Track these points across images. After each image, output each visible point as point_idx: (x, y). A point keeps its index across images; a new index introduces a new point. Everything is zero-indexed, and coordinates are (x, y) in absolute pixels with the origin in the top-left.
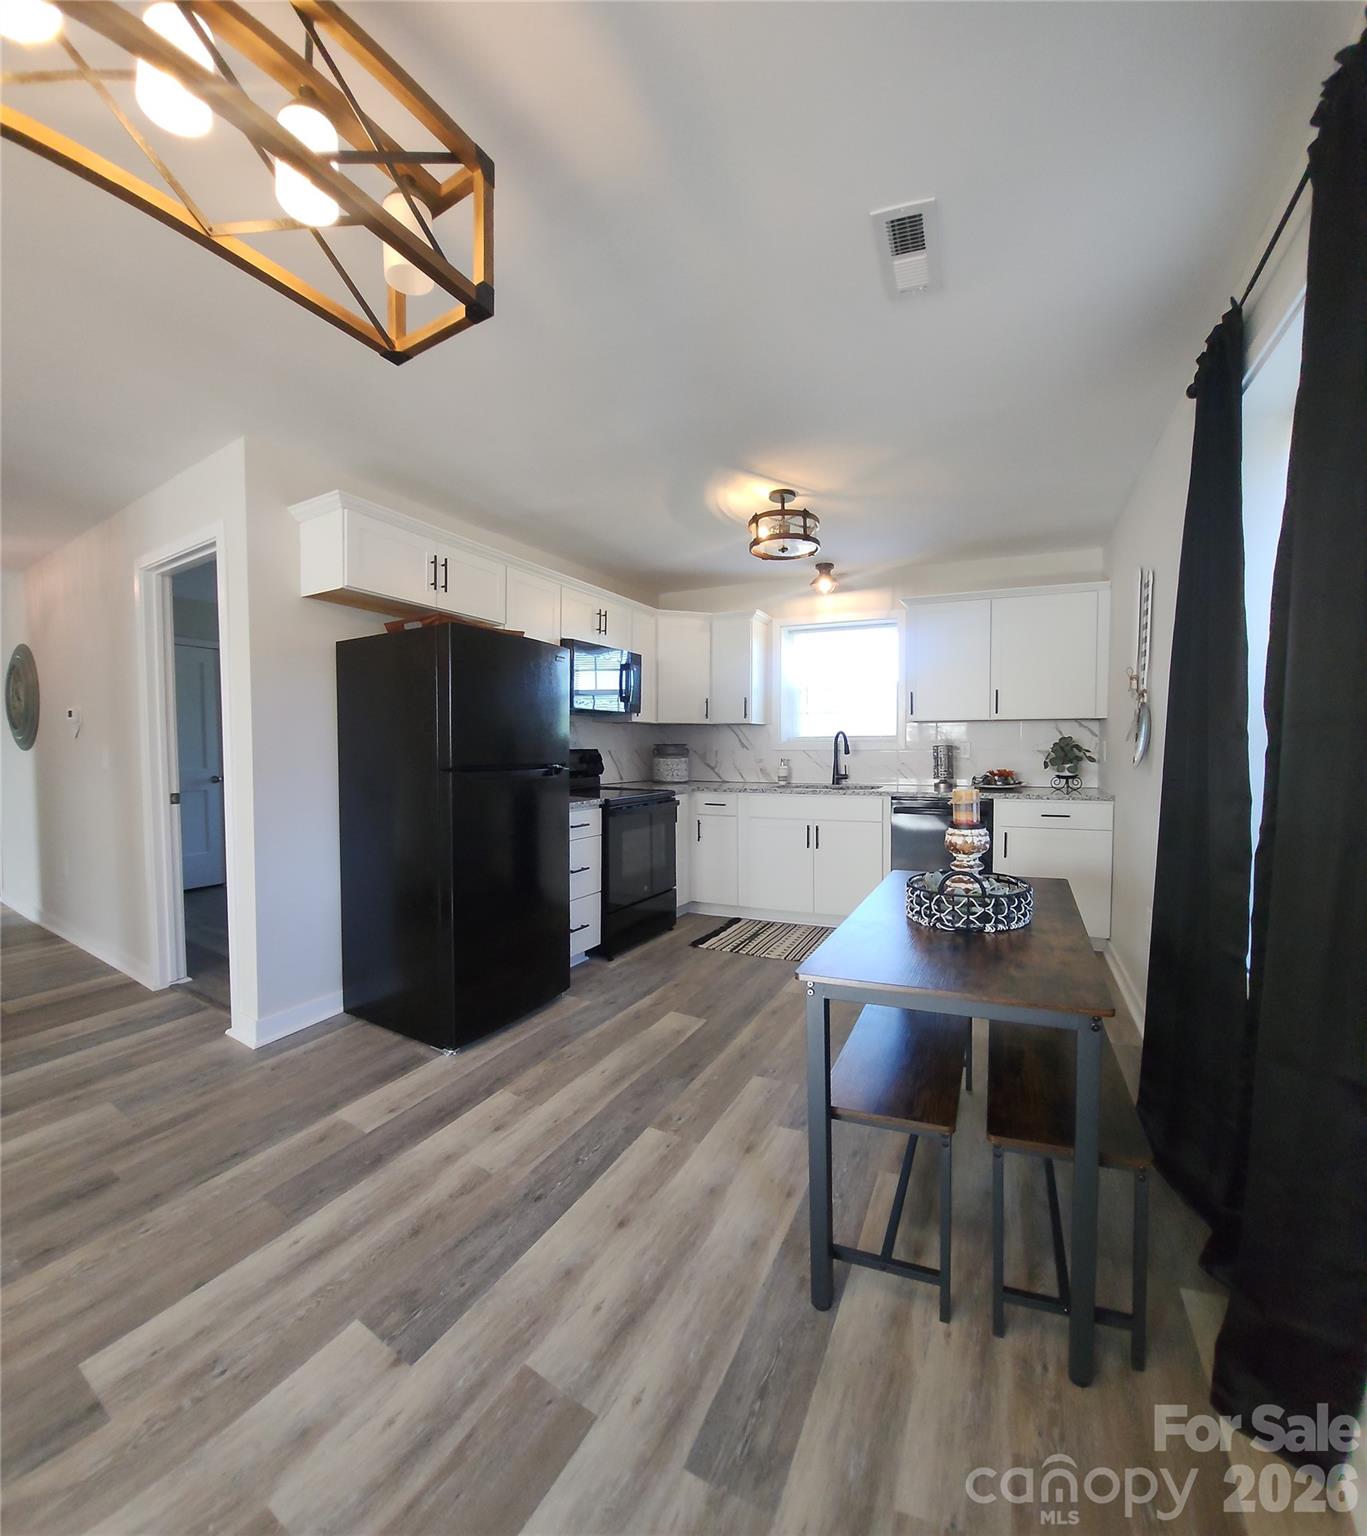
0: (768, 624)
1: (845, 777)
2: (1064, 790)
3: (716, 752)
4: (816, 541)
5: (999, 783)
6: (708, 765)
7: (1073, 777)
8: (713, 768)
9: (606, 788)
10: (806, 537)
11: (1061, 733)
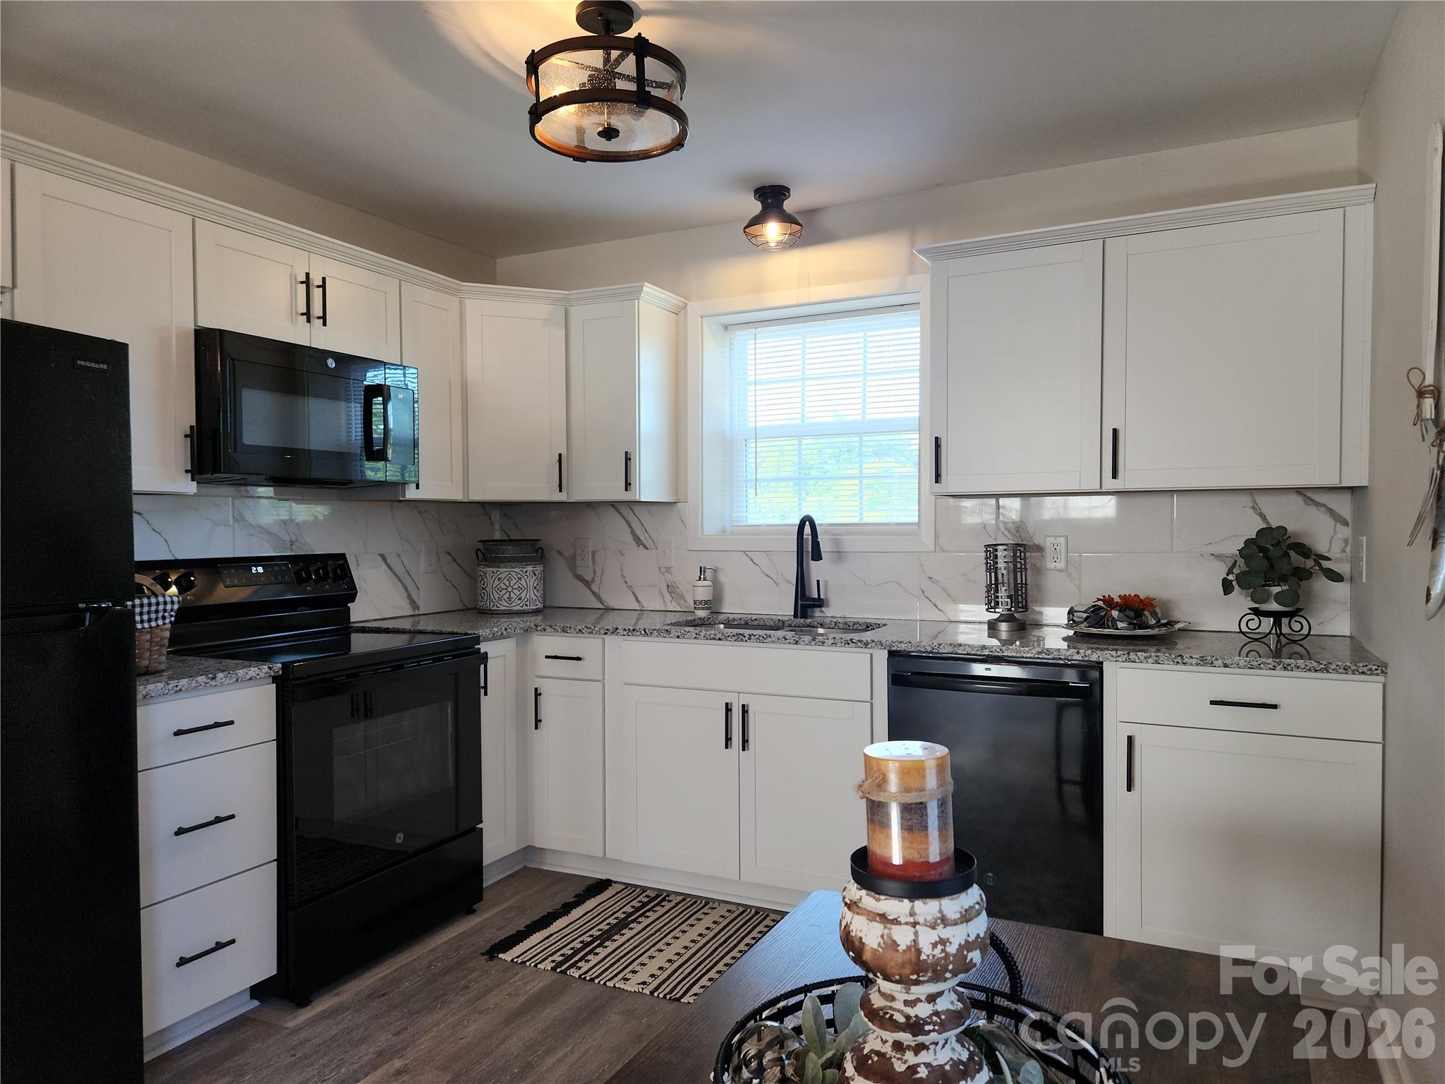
0: (679, 312)
1: (820, 603)
2: (1272, 640)
3: (594, 554)
5: (1120, 625)
6: (580, 578)
7: (1291, 615)
8: (588, 584)
10: (642, 99)
11: (1263, 517)
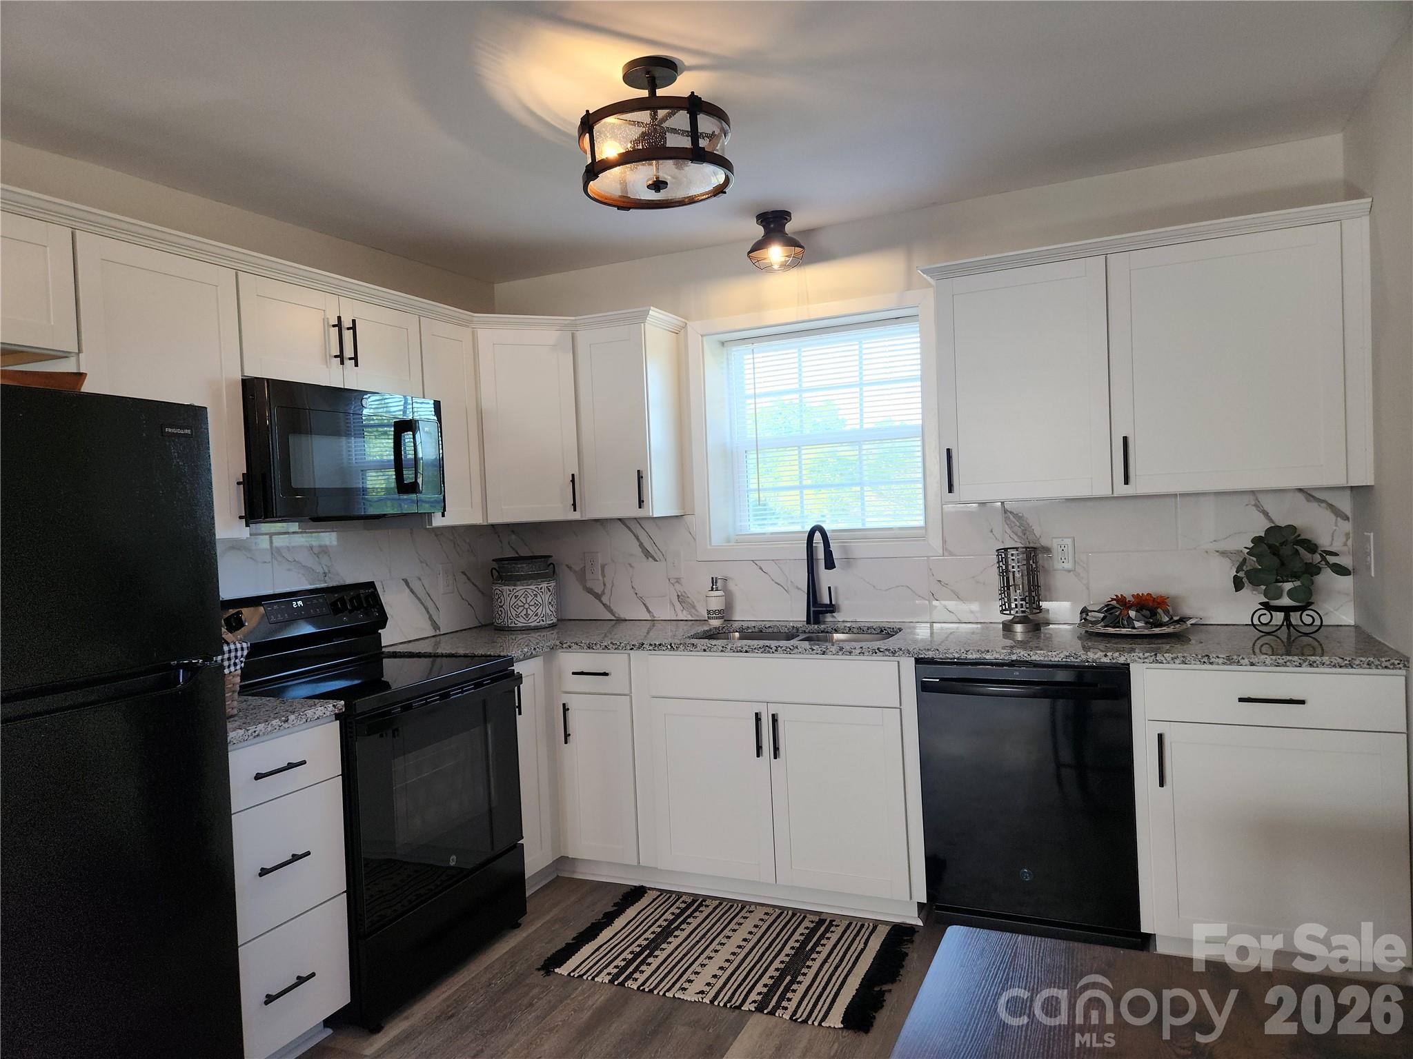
0: (679, 332)
1: (832, 608)
2: (1283, 634)
3: (603, 567)
4: (722, 162)
5: (1137, 624)
6: (590, 591)
7: (1302, 609)
8: (598, 597)
9: (395, 655)
10: (698, 155)
11: (1266, 514)
